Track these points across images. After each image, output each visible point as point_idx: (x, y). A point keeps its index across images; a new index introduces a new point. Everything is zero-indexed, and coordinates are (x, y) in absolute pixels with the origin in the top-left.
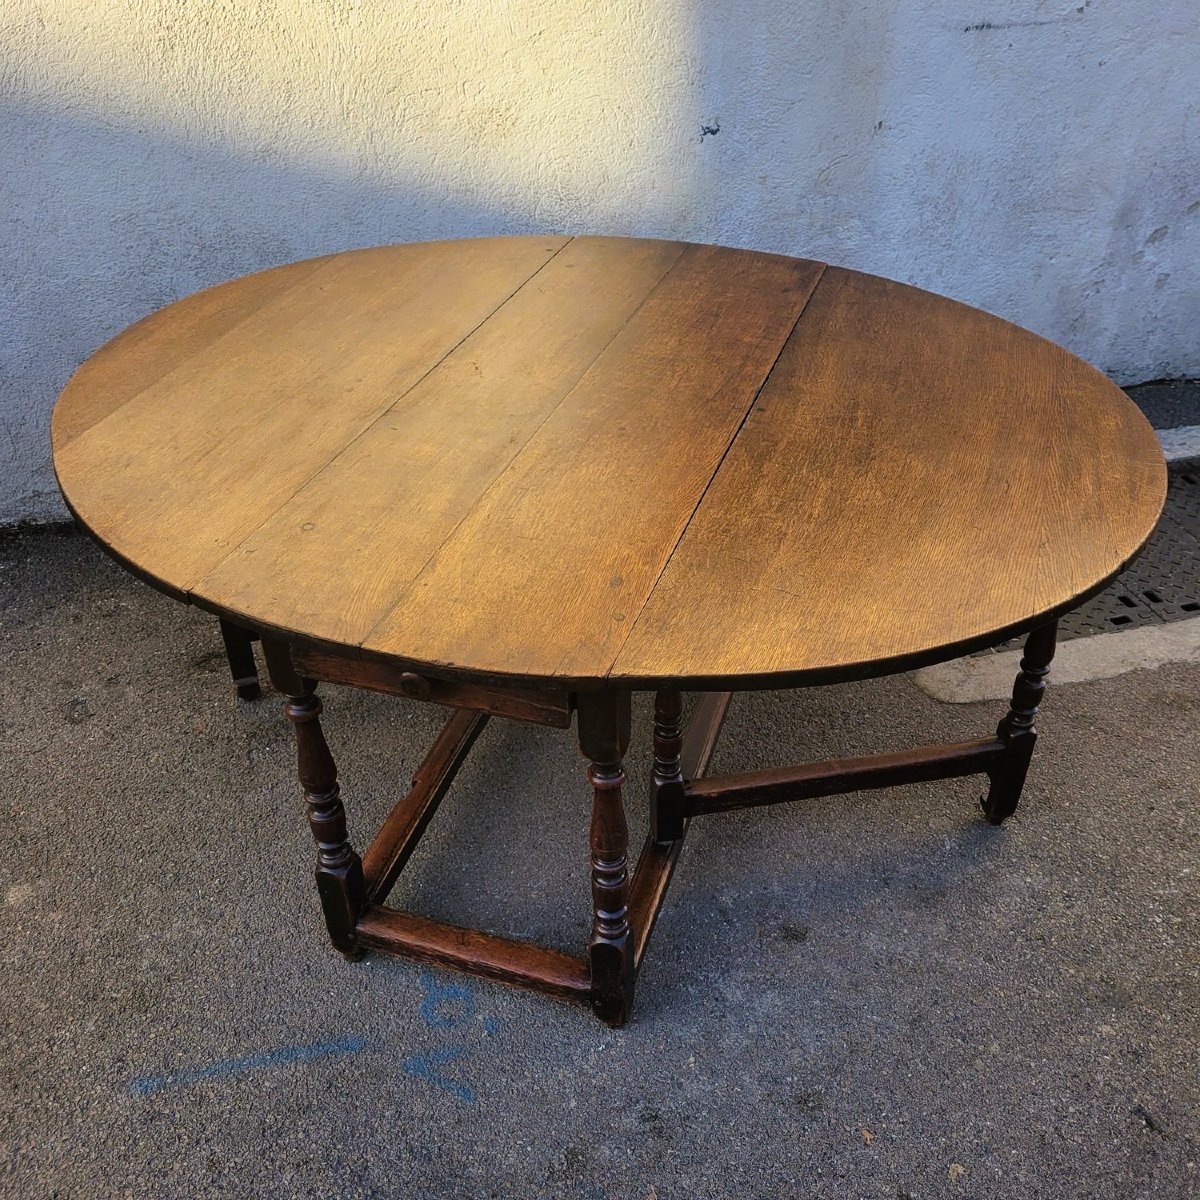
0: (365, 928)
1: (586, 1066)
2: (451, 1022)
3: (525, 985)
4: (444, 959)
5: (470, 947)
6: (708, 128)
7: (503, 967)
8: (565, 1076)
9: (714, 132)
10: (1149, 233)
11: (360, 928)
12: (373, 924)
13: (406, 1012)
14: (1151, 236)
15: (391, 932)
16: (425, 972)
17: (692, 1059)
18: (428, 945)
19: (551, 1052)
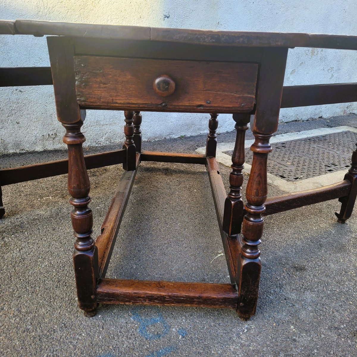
0: (103, 289)
1: (243, 342)
2: (159, 335)
3: (199, 303)
4: (151, 298)
5: (166, 288)
6: (166, 15)
7: (187, 295)
8: (234, 349)
9: (168, 17)
10: (291, 71)
11: (99, 290)
12: (106, 286)
13: (131, 335)
14: (291, 72)
15: (118, 289)
16: (133, 314)
17: (292, 327)
18: (141, 292)
19: (220, 338)
